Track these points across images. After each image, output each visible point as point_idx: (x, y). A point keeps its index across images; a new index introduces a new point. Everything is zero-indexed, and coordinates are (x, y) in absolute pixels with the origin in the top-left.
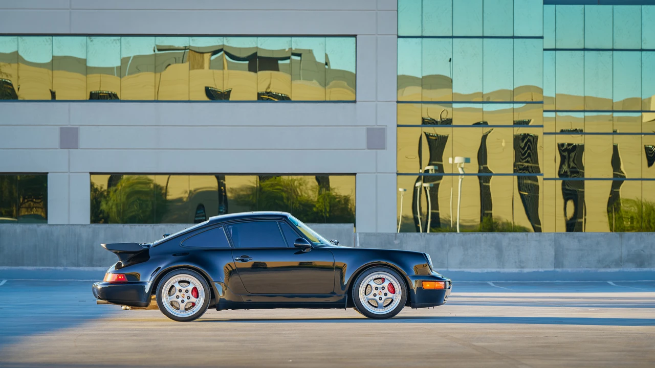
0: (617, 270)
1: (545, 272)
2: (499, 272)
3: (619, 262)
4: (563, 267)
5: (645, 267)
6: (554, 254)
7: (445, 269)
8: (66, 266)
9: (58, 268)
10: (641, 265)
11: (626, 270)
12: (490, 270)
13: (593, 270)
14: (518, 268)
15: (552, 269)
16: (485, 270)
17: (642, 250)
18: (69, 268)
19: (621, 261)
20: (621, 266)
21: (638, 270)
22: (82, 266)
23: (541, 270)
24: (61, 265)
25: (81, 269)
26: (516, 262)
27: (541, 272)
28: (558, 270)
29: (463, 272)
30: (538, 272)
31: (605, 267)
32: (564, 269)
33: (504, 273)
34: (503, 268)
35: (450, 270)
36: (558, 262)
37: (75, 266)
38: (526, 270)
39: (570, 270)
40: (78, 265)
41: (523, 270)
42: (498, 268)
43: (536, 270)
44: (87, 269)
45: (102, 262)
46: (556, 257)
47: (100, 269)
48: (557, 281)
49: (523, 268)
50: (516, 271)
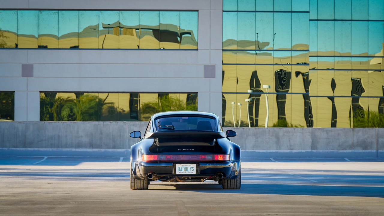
0: (350, 151)
1: (306, 152)
2: (277, 152)
3: (352, 146)
4: (317, 149)
5: (368, 150)
6: (311, 141)
7: (244, 150)
8: (9, 147)
9: (4, 149)
10: (365, 148)
11: (356, 151)
12: (271, 151)
13: (335, 151)
14: (289, 149)
15: (310, 150)
16: (269, 151)
17: (366, 139)
18: (11, 148)
19: (353, 146)
20: (353, 148)
21: (364, 151)
22: (19, 147)
23: (303, 151)
24: (6, 147)
25: (18, 149)
26: (288, 146)
27: (303, 152)
28: (314, 151)
29: (255, 152)
31: (343, 149)
32: (318, 151)
33: (281, 153)
34: (280, 150)
35: (247, 150)
36: (314, 146)
37: (15, 147)
38: (294, 151)
39: (321, 151)
40: (16, 147)
41: (292, 151)
42: (277, 149)
43: (300, 151)
44: (22, 149)
45: (31, 145)
46: (313, 143)
47: (30, 149)
48: (313, 158)
49: (292, 149)
50: (288, 151)
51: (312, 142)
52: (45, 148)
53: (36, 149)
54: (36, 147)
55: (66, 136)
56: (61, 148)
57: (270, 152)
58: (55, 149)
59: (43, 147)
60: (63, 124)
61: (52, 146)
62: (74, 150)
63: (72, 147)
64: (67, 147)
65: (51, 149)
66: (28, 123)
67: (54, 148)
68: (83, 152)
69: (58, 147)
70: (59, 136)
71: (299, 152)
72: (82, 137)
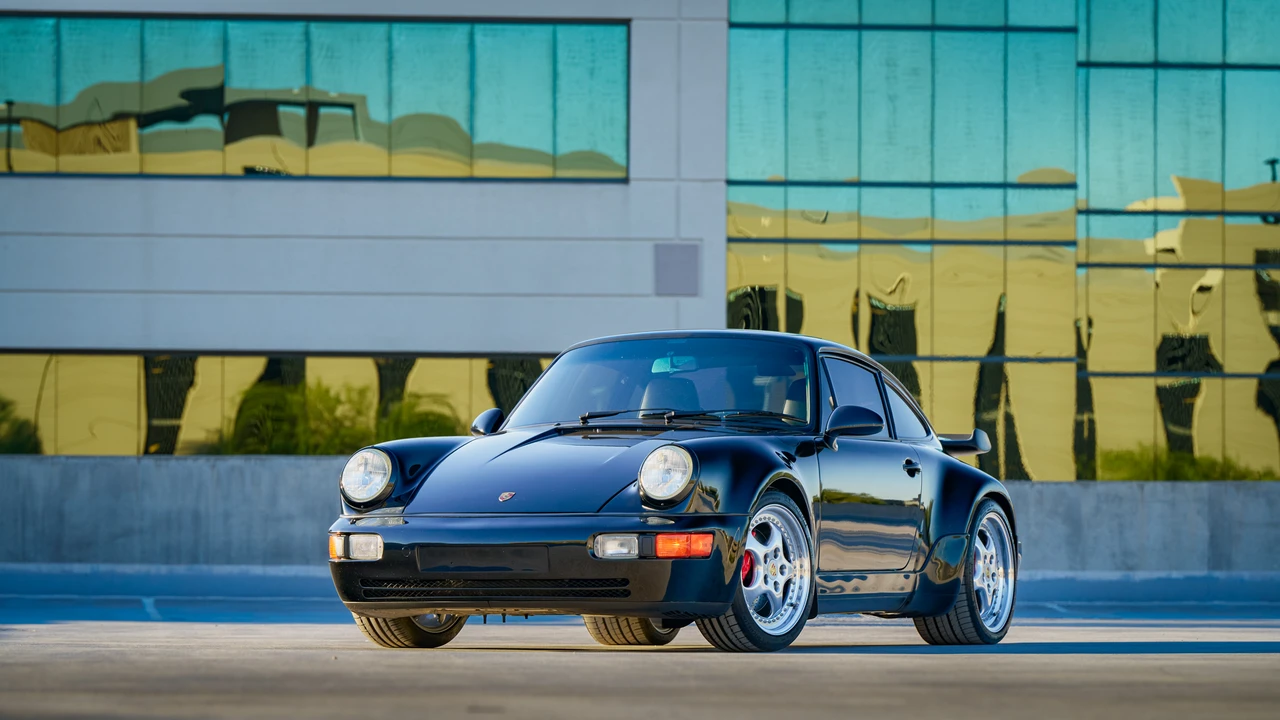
1: (1187, 579)
2: (1072, 580)
4: (1229, 565)
6: (1204, 532)
12: (1051, 574)
14: (1118, 568)
15: (1201, 572)
16: (1039, 574)
23: (1175, 574)
26: (1114, 556)
27: (1177, 580)
28: (1218, 574)
30: (1168, 581)
32: (1235, 573)
33: (1087, 584)
34: (1083, 569)
36: (1218, 555)
38: (1140, 575)
39: (1246, 575)
41: (1131, 573)
42: (1071, 568)
43: (1163, 574)
44: (46, 568)
45: (84, 549)
46: (1214, 541)
47: (78, 568)
48: (1216, 603)
49: (1131, 568)
50: (1114, 575)
51: (1213, 537)
52: (144, 560)
53: (103, 568)
54: (106, 561)
55: (227, 516)
56: (207, 562)
57: (1044, 581)
58: (181, 569)
59: (132, 561)
60: (214, 466)
61: (169, 555)
62: (257, 570)
63: (249, 558)
64: (229, 561)
65: (163, 569)
66: (71, 461)
67: (179, 562)
68: (296, 578)
69: (194, 560)
70: (196, 517)
71: (1160, 580)
72: (290, 517)
